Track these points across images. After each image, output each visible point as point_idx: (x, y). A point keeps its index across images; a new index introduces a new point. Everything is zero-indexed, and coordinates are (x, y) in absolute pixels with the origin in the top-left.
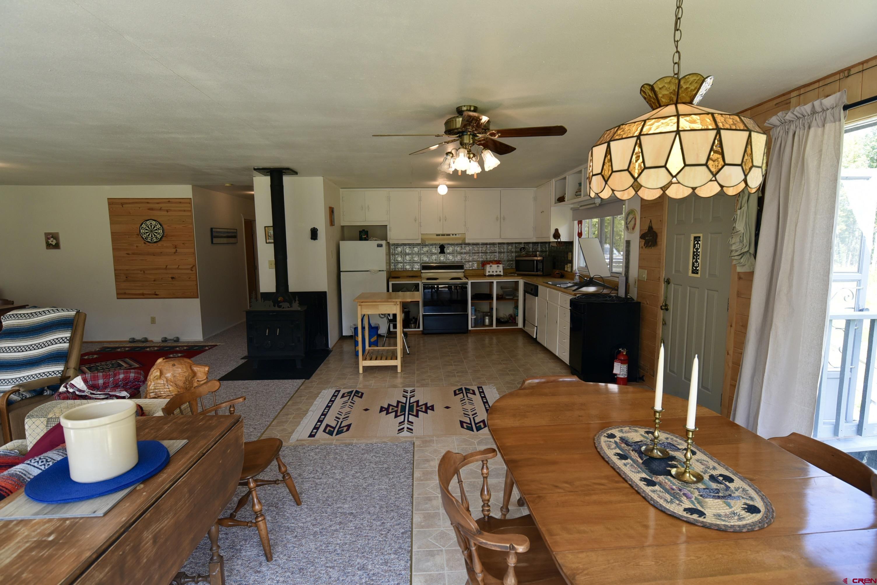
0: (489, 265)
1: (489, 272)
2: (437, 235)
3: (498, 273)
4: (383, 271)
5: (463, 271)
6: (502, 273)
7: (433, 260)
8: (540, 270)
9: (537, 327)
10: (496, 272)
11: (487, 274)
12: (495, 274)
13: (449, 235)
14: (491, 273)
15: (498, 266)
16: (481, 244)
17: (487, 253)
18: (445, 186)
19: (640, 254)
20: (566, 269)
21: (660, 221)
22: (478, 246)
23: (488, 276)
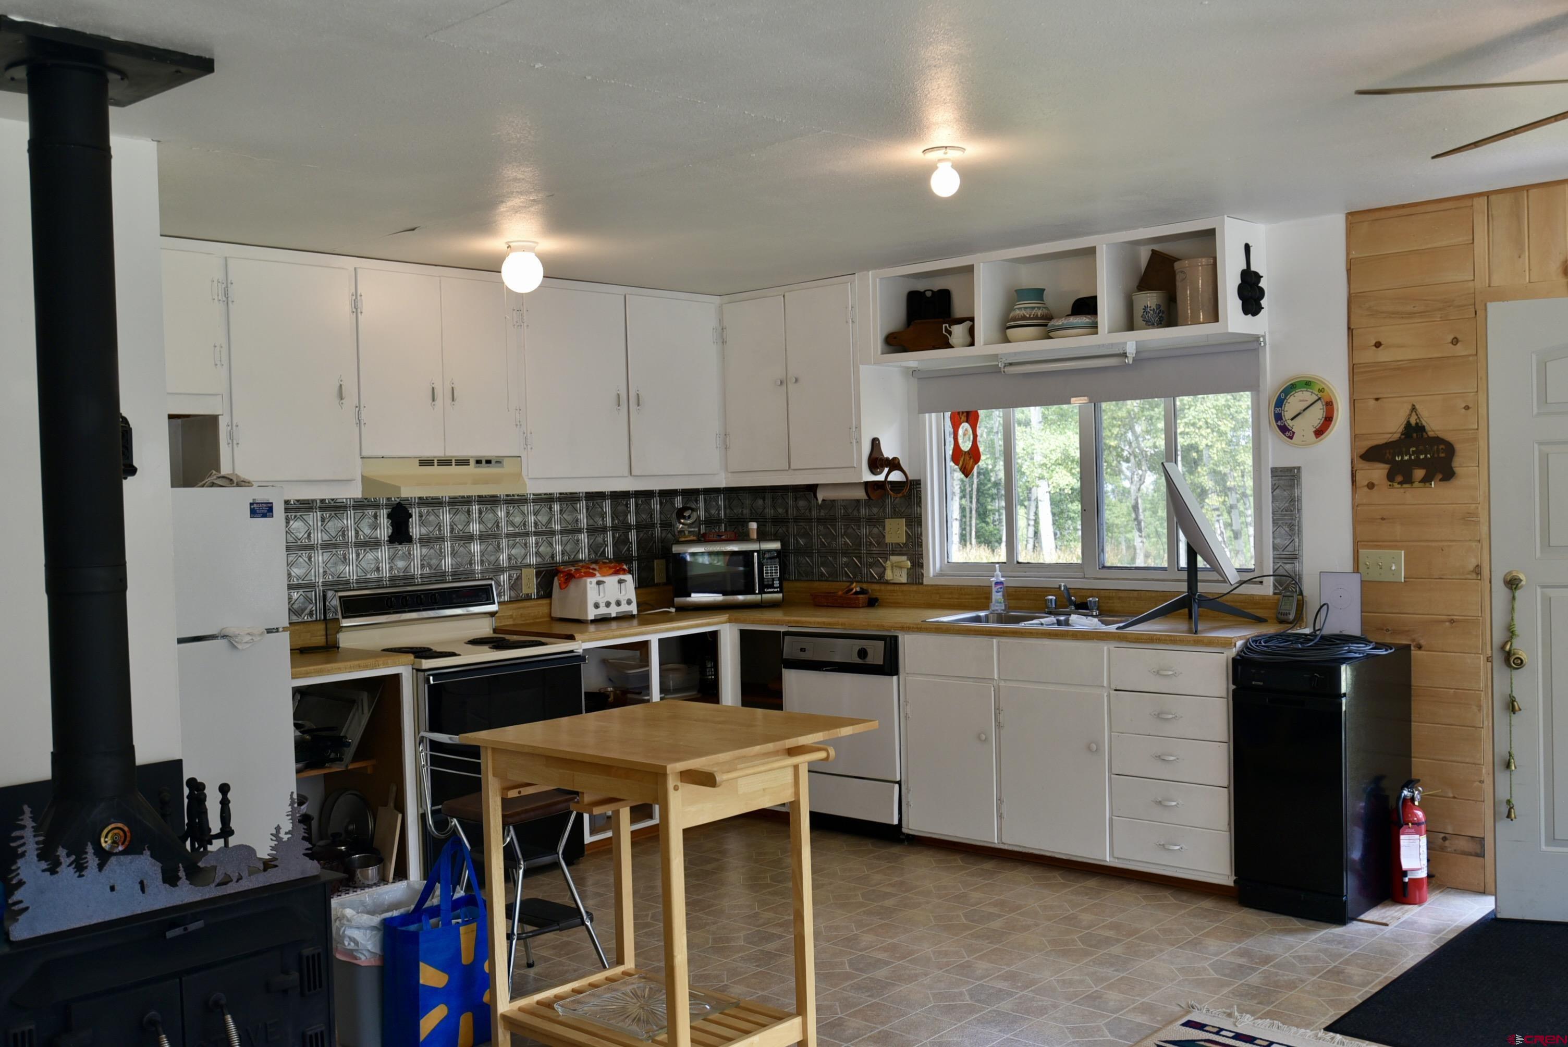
0: (594, 580)
1: (597, 606)
2: (426, 462)
3: (624, 608)
4: (277, 630)
5: (493, 608)
6: (633, 609)
7: (366, 573)
8: (772, 586)
9: (899, 783)
10: (618, 603)
11: (592, 614)
12: (613, 611)
13: (463, 462)
14: (603, 611)
15: (621, 582)
16: (534, 501)
17: (552, 533)
18: (533, 255)
19: (1355, 507)
20: (889, 575)
21: (1467, 408)
22: (525, 508)
23: (593, 621)
